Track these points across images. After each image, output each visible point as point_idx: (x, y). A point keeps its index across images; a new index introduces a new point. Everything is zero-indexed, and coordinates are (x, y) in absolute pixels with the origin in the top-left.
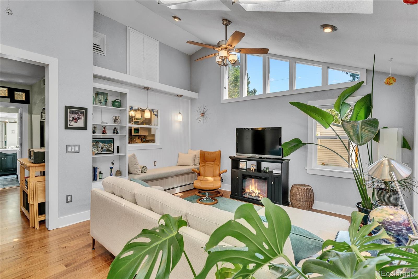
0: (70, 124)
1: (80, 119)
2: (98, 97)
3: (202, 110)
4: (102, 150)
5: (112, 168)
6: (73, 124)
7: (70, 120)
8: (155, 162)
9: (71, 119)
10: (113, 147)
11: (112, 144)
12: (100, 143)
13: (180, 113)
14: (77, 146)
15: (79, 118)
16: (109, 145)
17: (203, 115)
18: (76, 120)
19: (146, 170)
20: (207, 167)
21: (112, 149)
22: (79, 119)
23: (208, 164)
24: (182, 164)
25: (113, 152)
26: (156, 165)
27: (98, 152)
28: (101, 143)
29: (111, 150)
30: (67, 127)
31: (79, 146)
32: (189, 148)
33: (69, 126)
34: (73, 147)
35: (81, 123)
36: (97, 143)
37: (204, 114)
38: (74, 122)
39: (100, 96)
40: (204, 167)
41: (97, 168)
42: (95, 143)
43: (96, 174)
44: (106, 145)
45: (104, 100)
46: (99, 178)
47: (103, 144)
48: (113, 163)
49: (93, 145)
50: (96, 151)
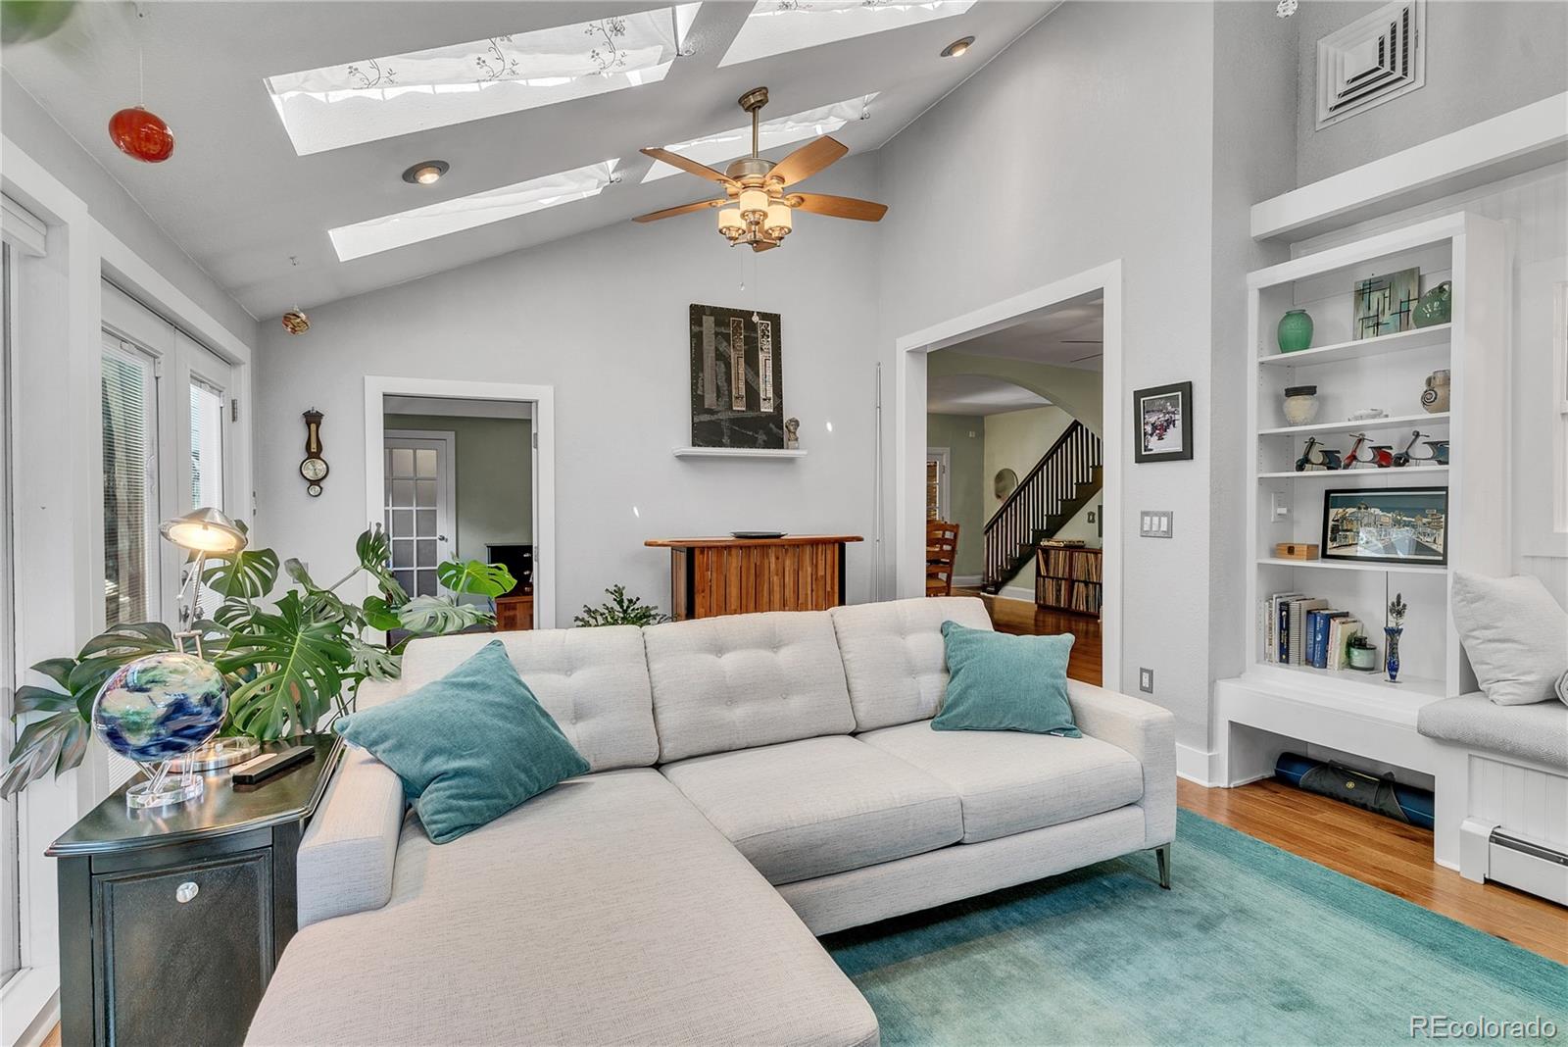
0: (1146, 447)
1: (1171, 426)
2: (1364, 305)
5: (1399, 631)
6: (1156, 446)
7: (1145, 434)
9: (1149, 429)
10: (1442, 530)
11: (1441, 519)
12: (1372, 510)
14: (1164, 514)
15: (1171, 422)
16: (1425, 520)
18: (1161, 430)
21: (1441, 541)
22: (1168, 427)
25: (1441, 558)
28: (1378, 511)
29: (1434, 547)
30: (1140, 459)
31: (1170, 516)
33: (1143, 453)
34: (1156, 519)
35: (1173, 441)
36: (1360, 508)
38: (1157, 438)
39: (1375, 296)
41: (1329, 618)
42: (1350, 510)
43: (1318, 639)
44: (1404, 518)
45: (1396, 307)
46: (1349, 664)
47: (1390, 515)
48: (1397, 609)
49: (1344, 518)
50: (1350, 545)
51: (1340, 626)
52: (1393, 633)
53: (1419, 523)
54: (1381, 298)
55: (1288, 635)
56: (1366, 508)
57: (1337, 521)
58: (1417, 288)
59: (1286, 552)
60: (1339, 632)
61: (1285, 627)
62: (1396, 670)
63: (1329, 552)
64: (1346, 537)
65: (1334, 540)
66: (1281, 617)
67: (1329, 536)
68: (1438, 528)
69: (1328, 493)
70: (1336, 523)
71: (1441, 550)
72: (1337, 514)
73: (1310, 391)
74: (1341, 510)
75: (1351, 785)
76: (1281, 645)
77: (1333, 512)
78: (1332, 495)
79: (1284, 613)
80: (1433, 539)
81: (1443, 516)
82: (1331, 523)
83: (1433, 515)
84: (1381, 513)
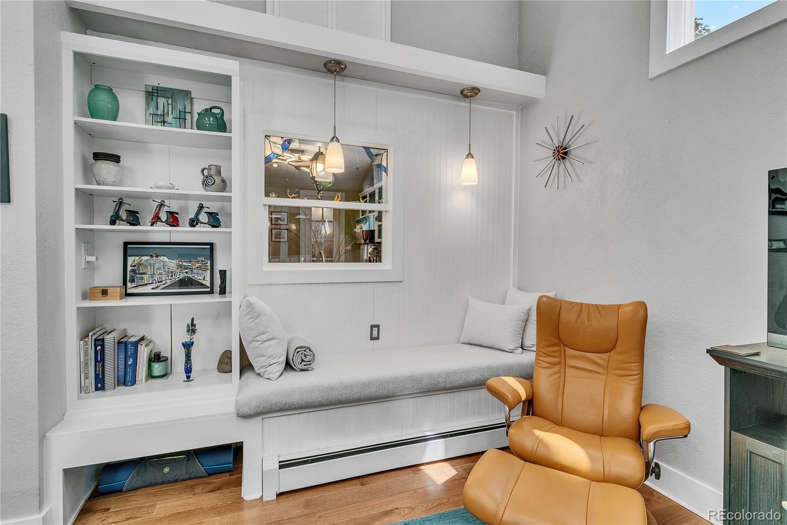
2: (153, 104)
3: (558, 135)
4: (168, 281)
5: (192, 344)
8: (372, 327)
10: (209, 271)
11: (209, 264)
12: (162, 258)
13: (470, 155)
16: (198, 265)
17: (562, 153)
19: (310, 362)
20: (569, 371)
21: (208, 278)
23: (575, 359)
24: (477, 342)
25: (209, 290)
26: (378, 338)
27: (153, 289)
28: (165, 259)
29: (204, 282)
32: (511, 284)
36: (152, 256)
37: (566, 148)
39: (162, 101)
40: (556, 368)
41: (136, 344)
42: (144, 258)
43: (129, 363)
44: (184, 264)
45: (177, 114)
46: (150, 376)
47: (175, 262)
48: (192, 328)
49: (140, 264)
50: (146, 284)
51: (146, 348)
52: (188, 346)
53: (194, 267)
54: (166, 103)
55: (103, 366)
56: (157, 256)
57: (135, 266)
58: (190, 104)
59: (100, 294)
60: (144, 353)
61: (100, 359)
62: (191, 372)
63: (129, 291)
64: (142, 279)
65: (132, 281)
66: (96, 352)
67: (128, 279)
68: (205, 270)
69: (126, 244)
70: (134, 268)
71: (208, 284)
72: (134, 261)
73: (116, 159)
74: (137, 258)
75: (167, 470)
76: (97, 376)
77: (130, 260)
78: (129, 246)
79: (99, 348)
80: (203, 277)
81: (209, 262)
82: (129, 268)
83: (202, 261)
84: (168, 260)
